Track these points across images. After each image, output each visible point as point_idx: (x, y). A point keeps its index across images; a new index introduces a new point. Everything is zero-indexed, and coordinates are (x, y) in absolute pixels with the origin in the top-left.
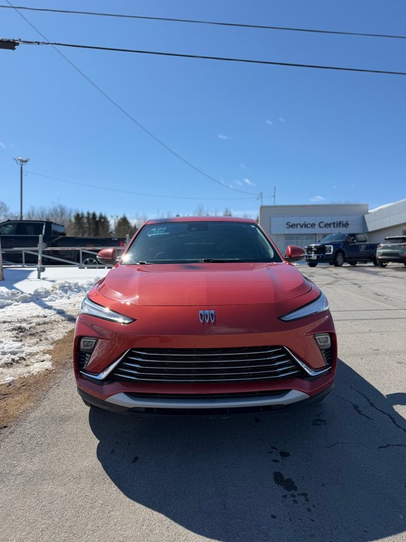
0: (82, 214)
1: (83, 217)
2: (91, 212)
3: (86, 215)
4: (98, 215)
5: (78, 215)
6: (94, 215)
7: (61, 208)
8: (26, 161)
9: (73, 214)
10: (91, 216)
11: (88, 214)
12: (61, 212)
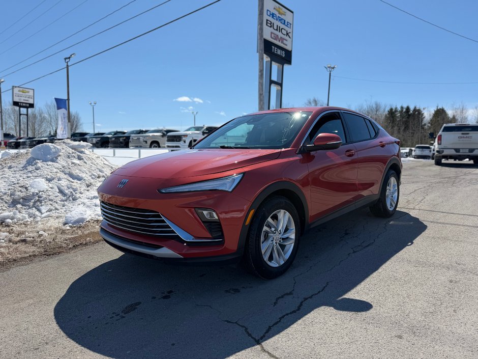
0: (396, 108)
1: (396, 111)
2: (405, 106)
3: (399, 109)
4: (412, 108)
5: (391, 109)
6: (408, 109)
7: (376, 104)
8: (333, 68)
9: (388, 109)
10: (404, 110)
11: (402, 108)
12: (376, 108)
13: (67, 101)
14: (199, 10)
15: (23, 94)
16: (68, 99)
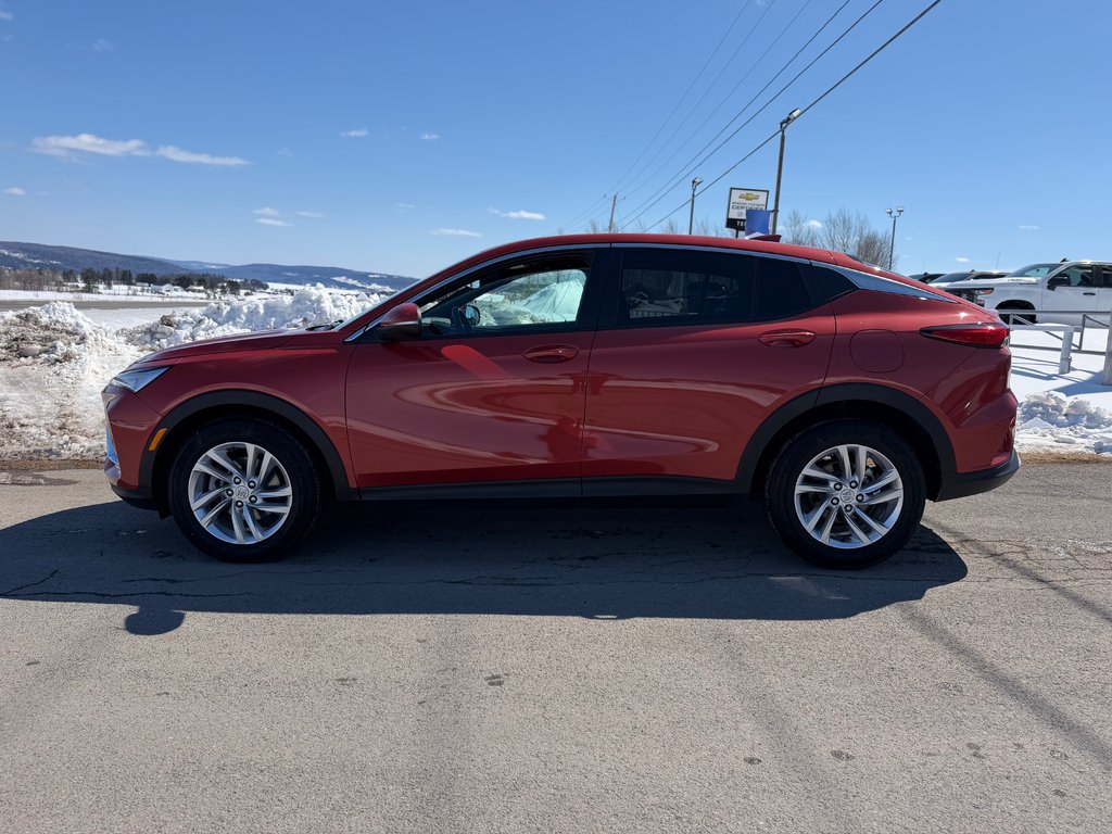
13: (772, 215)
14: (934, 5)
15: (749, 202)
16: (776, 211)
